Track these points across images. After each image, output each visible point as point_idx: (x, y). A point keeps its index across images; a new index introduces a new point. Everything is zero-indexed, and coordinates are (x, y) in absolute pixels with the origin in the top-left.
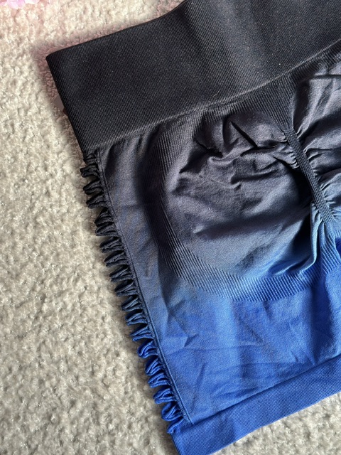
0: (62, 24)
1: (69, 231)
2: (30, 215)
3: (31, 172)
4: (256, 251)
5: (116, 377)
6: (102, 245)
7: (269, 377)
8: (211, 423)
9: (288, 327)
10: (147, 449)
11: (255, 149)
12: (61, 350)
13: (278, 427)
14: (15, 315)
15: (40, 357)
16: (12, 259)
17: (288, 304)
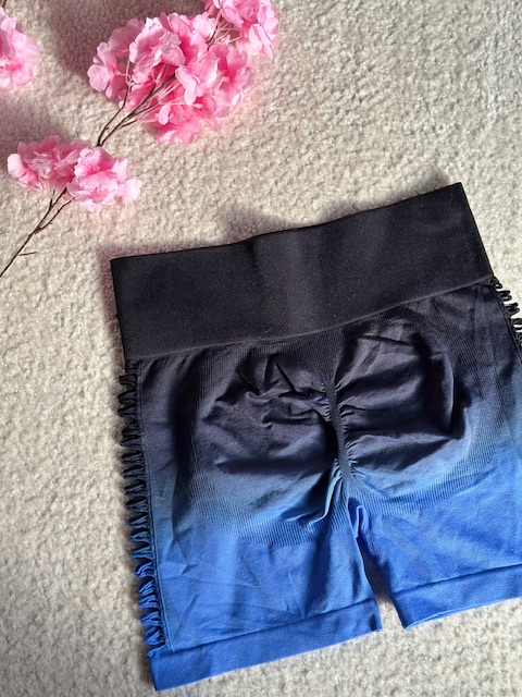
0: (133, 230)
1: (95, 435)
2: (60, 411)
3: (71, 369)
4: (271, 494)
5: (109, 591)
6: (124, 456)
7: (258, 621)
8: (190, 654)
9: (287, 575)
10: (123, 668)
11: (293, 394)
12: (60, 553)
13: (256, 673)
14: (23, 508)
15: (38, 555)
16: (32, 451)
17: (292, 553)
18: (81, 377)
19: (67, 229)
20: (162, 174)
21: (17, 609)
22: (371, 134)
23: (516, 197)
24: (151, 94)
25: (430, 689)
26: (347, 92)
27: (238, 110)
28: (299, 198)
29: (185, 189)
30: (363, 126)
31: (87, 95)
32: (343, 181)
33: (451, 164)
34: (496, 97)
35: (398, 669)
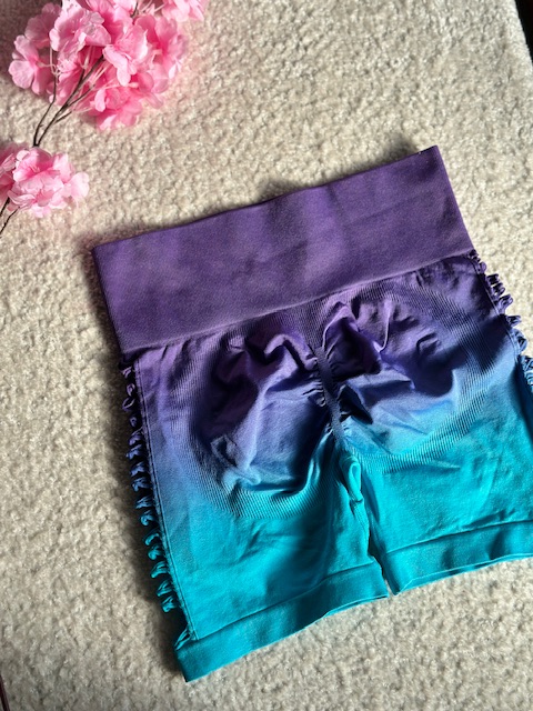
18: (64, 395)
19: (18, 242)
20: (109, 164)
21: (43, 655)
22: (323, 82)
23: (488, 119)
24: (81, 81)
25: (497, 653)
26: (289, 43)
27: (177, 82)
28: (261, 163)
29: (137, 176)
30: (314, 75)
31: (13, 95)
32: (304, 137)
33: (414, 98)
34: (447, 19)
35: (459, 639)
